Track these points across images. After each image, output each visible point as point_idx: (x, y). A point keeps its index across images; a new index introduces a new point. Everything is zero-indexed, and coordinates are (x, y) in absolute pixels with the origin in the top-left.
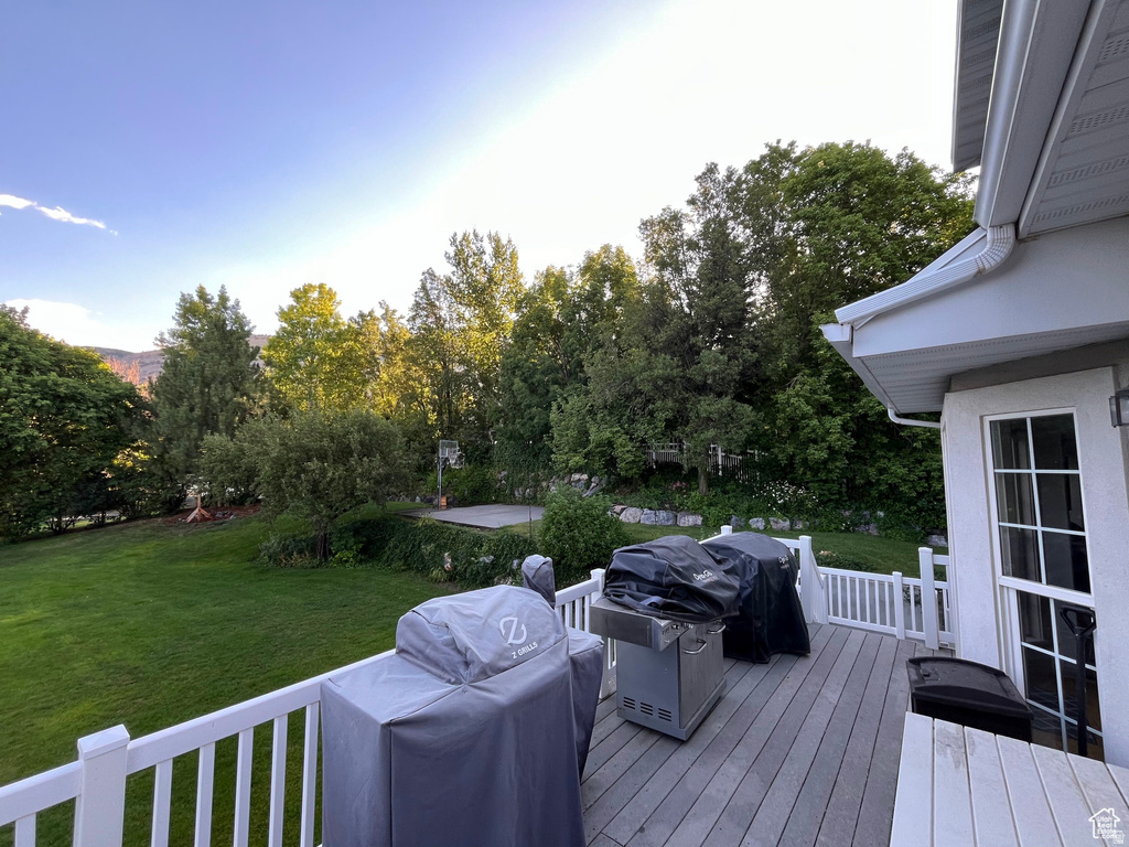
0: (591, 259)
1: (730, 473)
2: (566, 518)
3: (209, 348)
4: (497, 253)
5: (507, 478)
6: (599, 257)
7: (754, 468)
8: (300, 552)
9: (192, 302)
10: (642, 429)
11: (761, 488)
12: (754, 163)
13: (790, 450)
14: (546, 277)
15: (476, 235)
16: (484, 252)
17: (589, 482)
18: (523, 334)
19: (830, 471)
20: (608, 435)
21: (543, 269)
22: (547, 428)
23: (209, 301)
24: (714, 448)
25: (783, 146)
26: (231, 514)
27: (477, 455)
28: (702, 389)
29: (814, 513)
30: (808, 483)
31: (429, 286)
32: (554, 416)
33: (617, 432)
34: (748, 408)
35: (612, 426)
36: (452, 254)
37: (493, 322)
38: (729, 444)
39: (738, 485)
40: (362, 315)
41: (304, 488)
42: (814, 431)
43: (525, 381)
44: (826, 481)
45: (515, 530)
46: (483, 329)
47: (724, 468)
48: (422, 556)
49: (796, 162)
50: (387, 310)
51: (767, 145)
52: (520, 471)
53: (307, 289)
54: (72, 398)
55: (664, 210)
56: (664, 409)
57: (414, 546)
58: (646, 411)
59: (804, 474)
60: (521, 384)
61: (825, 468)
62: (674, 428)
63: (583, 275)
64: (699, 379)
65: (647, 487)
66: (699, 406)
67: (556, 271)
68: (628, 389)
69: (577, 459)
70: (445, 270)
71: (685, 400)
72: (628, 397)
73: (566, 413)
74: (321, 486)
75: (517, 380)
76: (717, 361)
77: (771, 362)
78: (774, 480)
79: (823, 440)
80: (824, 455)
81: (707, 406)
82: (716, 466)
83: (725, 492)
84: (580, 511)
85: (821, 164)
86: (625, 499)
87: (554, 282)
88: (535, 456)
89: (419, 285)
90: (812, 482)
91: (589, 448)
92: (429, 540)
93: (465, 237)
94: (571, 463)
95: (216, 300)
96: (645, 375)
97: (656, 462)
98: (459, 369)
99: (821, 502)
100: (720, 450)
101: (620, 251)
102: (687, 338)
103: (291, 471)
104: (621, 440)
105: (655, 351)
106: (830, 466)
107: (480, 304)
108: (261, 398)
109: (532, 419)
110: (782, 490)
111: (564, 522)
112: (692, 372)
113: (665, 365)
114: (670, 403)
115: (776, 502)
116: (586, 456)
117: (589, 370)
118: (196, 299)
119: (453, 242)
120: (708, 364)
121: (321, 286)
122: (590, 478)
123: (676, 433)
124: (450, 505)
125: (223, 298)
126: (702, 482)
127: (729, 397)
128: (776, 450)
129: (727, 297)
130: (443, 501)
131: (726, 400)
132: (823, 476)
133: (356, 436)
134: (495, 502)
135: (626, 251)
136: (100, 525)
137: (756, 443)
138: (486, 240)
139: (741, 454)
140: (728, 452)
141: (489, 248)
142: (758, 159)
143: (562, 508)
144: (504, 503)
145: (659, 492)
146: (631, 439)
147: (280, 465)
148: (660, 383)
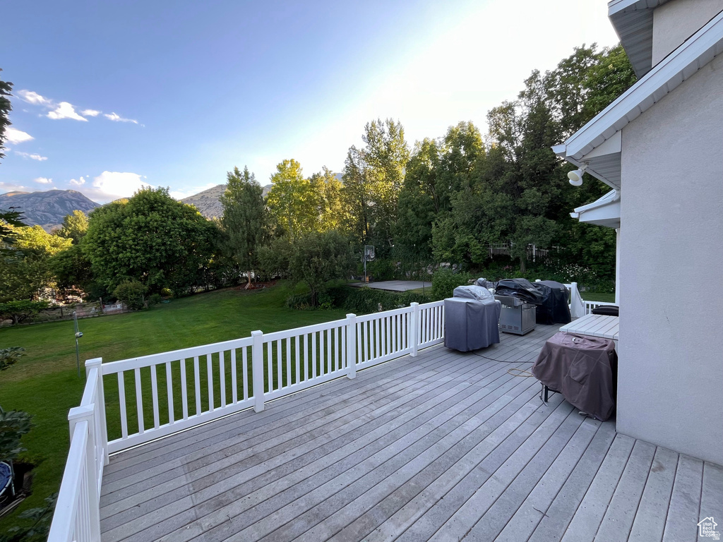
0: (452, 132)
1: (540, 261)
2: (446, 284)
3: (246, 201)
4: (392, 132)
5: (401, 266)
6: (457, 130)
7: (556, 256)
8: (304, 303)
9: (233, 176)
10: (485, 235)
11: (561, 268)
12: (565, 61)
13: (580, 246)
14: (423, 145)
15: (379, 122)
16: (383, 133)
17: (451, 267)
18: (411, 182)
19: (606, 258)
20: (466, 240)
21: (421, 140)
22: (427, 237)
23: (240, 175)
24: (531, 246)
25: (586, 48)
26: (263, 286)
27: (383, 254)
28: (523, 212)
29: (593, 282)
30: (591, 265)
31: (352, 156)
32: (434, 230)
33: (471, 238)
34: (553, 222)
35: (468, 235)
36: (366, 136)
37: (392, 175)
38: (541, 243)
39: (545, 267)
40: (314, 176)
41: (312, 271)
42: (595, 234)
43: (413, 210)
44: (603, 264)
45: (414, 292)
46: (387, 181)
47: (537, 257)
48: (366, 305)
49: (595, 58)
50: (327, 171)
51: (575, 49)
52: (409, 262)
53: (285, 163)
54: (193, 230)
55: (503, 103)
56: (501, 224)
57: (360, 300)
58: (489, 225)
59: (588, 260)
60: (412, 212)
61: (602, 256)
62: (506, 235)
63: (447, 142)
64: (523, 207)
65: (487, 269)
66: (522, 223)
67: (430, 141)
68: (479, 213)
69: (447, 254)
70: (362, 145)
71: (513, 218)
72: (478, 218)
73: (441, 228)
74: (320, 270)
75: (410, 210)
76: (535, 196)
77: (570, 194)
78: (569, 264)
79: (602, 239)
80: (602, 248)
81: (528, 221)
82: (531, 257)
83: (536, 271)
84: (454, 281)
85: (610, 66)
86: (474, 276)
87: (429, 149)
88: (417, 253)
89: (347, 156)
90: (593, 264)
91: (454, 248)
92: (369, 297)
93: (373, 125)
94: (444, 256)
95: (243, 174)
96: (490, 205)
97: (493, 255)
98: (371, 204)
99: (599, 276)
100: (534, 246)
101: (470, 126)
102: (516, 182)
103: (305, 263)
104: (474, 242)
105: (496, 191)
106: (606, 255)
107: (384, 165)
108: (273, 226)
109: (417, 232)
110: (573, 270)
111: (445, 286)
112: (520, 203)
113: (502, 199)
114: (504, 221)
115: (569, 276)
116: (453, 252)
117: (453, 203)
118: (234, 174)
119: (367, 129)
120: (529, 197)
121: (292, 161)
122: (452, 265)
123: (507, 238)
124: (371, 281)
125: (246, 173)
126: (522, 265)
127: (541, 216)
128: (570, 246)
129: (542, 157)
130: (367, 279)
131: (540, 218)
132: (600, 260)
133: (332, 246)
134: (395, 279)
135: (475, 125)
136: (207, 291)
137: (558, 242)
138: (385, 124)
139: (548, 248)
140: (539, 248)
141: (387, 129)
142: (568, 58)
143: (444, 279)
144: (400, 279)
145: (495, 271)
146: (479, 242)
147: (299, 260)
148: (499, 209)
